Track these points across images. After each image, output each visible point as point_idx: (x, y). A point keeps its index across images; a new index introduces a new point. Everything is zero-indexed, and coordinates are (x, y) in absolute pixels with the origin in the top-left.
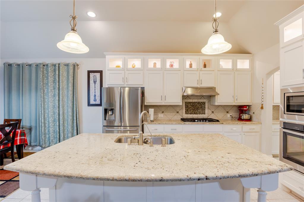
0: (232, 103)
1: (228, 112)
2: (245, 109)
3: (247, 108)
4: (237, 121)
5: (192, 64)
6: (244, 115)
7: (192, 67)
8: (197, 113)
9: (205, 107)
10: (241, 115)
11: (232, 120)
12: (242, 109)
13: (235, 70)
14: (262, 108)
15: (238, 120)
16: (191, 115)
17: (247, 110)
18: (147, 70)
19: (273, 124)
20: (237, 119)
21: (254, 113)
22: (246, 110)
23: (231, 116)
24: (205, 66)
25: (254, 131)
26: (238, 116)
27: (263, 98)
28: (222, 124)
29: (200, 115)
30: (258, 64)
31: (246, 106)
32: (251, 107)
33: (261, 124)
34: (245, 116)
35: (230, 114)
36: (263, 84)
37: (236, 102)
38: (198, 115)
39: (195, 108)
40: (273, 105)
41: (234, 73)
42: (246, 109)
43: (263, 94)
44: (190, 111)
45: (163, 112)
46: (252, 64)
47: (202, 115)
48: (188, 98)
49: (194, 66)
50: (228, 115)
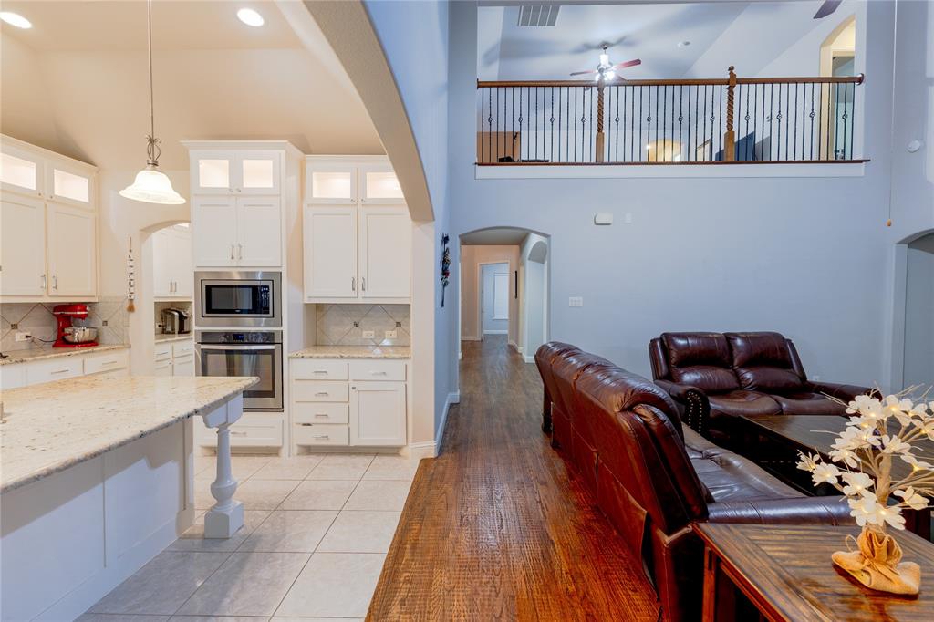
0: (41, 296)
1: (14, 327)
2: (78, 313)
3: (86, 311)
4: (53, 350)
6: (78, 330)
10: (67, 330)
11: (31, 349)
12: (67, 313)
13: (47, 198)
14: (131, 309)
17: (86, 315)
20: (49, 345)
21: (105, 323)
22: (83, 317)
23: (27, 337)
26: (52, 336)
28: (22, 361)
31: (82, 305)
32: (98, 306)
33: (130, 347)
34: (81, 334)
35: (25, 331)
37: (52, 292)
40: (156, 303)
41: (46, 206)
42: (83, 313)
46: (96, 190)
50: (19, 336)
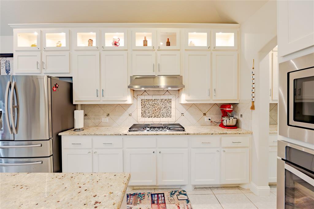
0: (209, 100)
1: (205, 114)
2: (228, 109)
5: (147, 41)
7: (147, 45)
8: (159, 116)
9: (171, 107)
10: (224, 119)
11: (211, 125)
12: (224, 109)
13: (212, 48)
14: (253, 108)
15: (220, 126)
16: (150, 118)
18: (76, 50)
19: (270, 133)
20: (219, 124)
21: (242, 116)
22: (230, 111)
23: (209, 119)
24: (168, 44)
25: (239, 145)
26: (219, 120)
27: (253, 91)
29: (164, 118)
30: (247, 38)
31: (229, 105)
32: (239, 106)
33: (252, 134)
35: (209, 117)
36: (253, 68)
38: (161, 118)
39: (156, 108)
41: (211, 54)
42: (230, 109)
43: (254, 86)
44: (149, 113)
45: (108, 115)
46: (238, 40)
47: (167, 118)
48: (145, 93)
49: (149, 44)
50: (206, 119)
